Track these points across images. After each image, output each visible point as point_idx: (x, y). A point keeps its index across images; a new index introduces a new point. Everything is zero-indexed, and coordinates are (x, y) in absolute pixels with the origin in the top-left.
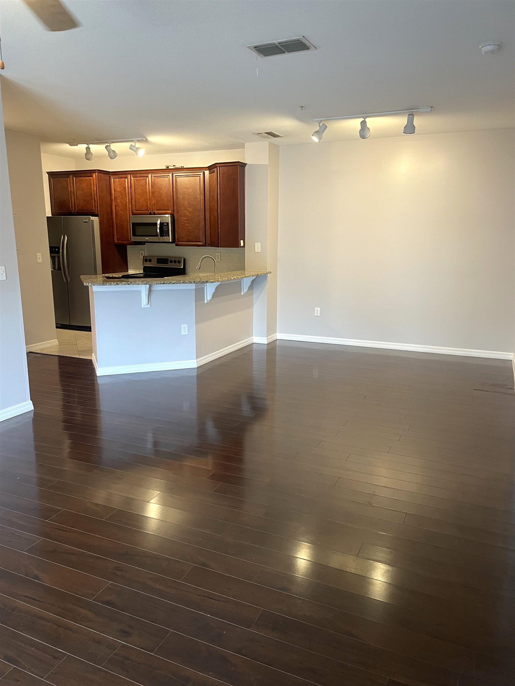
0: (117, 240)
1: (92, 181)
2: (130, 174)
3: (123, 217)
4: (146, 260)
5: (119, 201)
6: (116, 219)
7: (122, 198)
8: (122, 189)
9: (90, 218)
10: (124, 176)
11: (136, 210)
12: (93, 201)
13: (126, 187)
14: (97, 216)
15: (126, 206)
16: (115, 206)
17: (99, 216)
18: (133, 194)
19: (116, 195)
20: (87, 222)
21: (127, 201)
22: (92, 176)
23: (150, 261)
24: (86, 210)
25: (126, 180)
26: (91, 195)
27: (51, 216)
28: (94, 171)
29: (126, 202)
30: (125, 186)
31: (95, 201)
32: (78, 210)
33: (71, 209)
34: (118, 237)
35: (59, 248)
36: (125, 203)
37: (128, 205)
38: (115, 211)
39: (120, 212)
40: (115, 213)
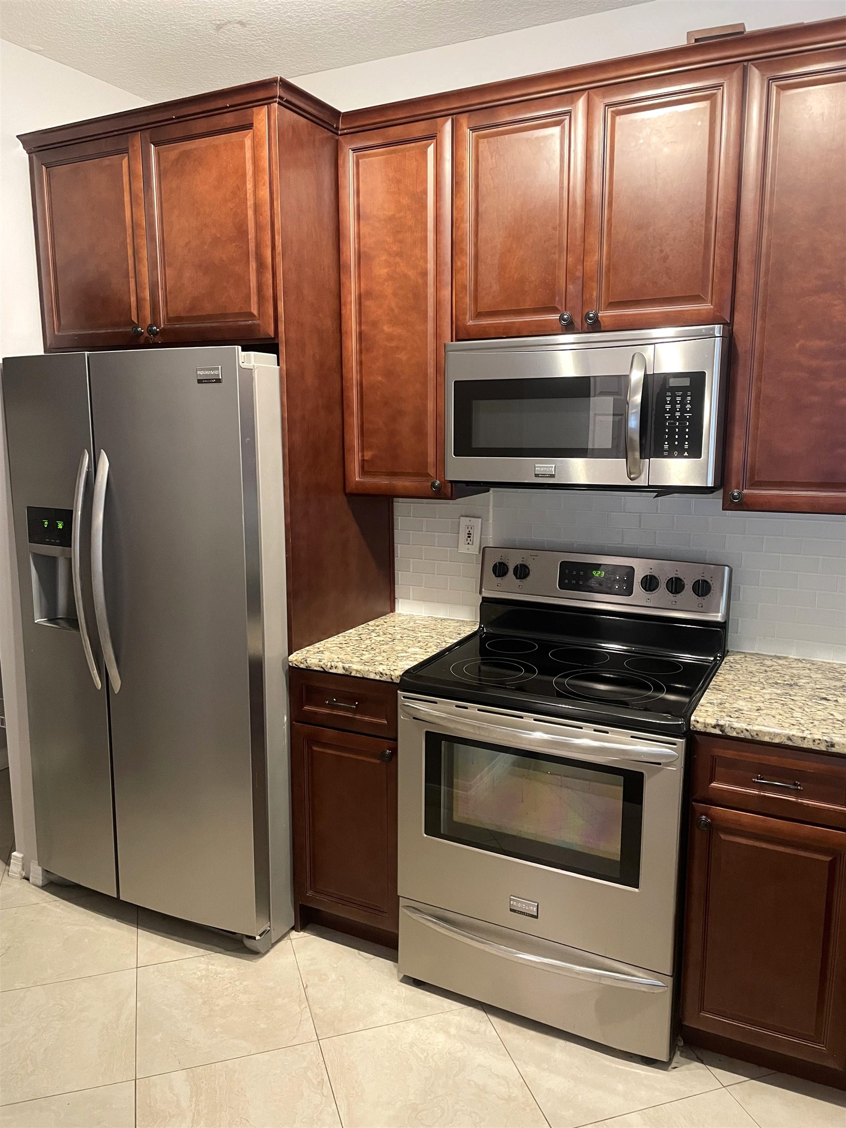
0: (364, 472)
1: (248, 155)
2: (454, 114)
3: (403, 356)
4: (500, 570)
5: (384, 271)
6: (361, 363)
7: (399, 254)
8: (405, 201)
9: (233, 357)
10: (419, 128)
11: (479, 315)
12: (253, 265)
13: (425, 192)
14: (268, 346)
15: (419, 295)
16: (360, 297)
17: (282, 349)
18: (468, 226)
19: (368, 241)
20: (218, 381)
21: (431, 266)
22: (249, 126)
23: (522, 572)
24: (209, 317)
25: (431, 150)
26: (242, 232)
27: (41, 352)
28: (261, 95)
29: (424, 274)
30: (419, 189)
31: (261, 265)
32: (169, 320)
33: (134, 319)
34: (368, 455)
35: (67, 516)
36: (420, 281)
37: (431, 290)
38: (360, 323)
39: (386, 328)
40: (361, 336)
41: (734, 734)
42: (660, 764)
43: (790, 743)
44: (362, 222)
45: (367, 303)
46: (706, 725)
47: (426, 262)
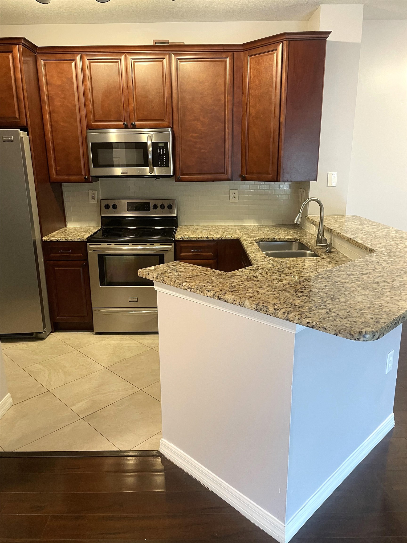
0: (57, 174)
1: (11, 61)
2: (81, 53)
3: (69, 134)
4: (107, 207)
5: (59, 104)
6: (52, 136)
9: (18, 134)
10: (68, 56)
11: (96, 121)
13: (72, 78)
14: (25, 129)
15: (73, 113)
16: (50, 113)
17: (30, 130)
20: (12, 141)
21: (77, 103)
22: (11, 51)
23: (115, 207)
25: (73, 64)
28: (16, 42)
29: (75, 106)
30: (70, 77)
34: (58, 168)
37: (78, 111)
38: (51, 122)
39: (62, 124)
40: (51, 126)
41: (186, 239)
42: (168, 250)
43: (199, 239)
44: (48, 86)
45: (53, 114)
46: (178, 238)
47: (75, 102)
